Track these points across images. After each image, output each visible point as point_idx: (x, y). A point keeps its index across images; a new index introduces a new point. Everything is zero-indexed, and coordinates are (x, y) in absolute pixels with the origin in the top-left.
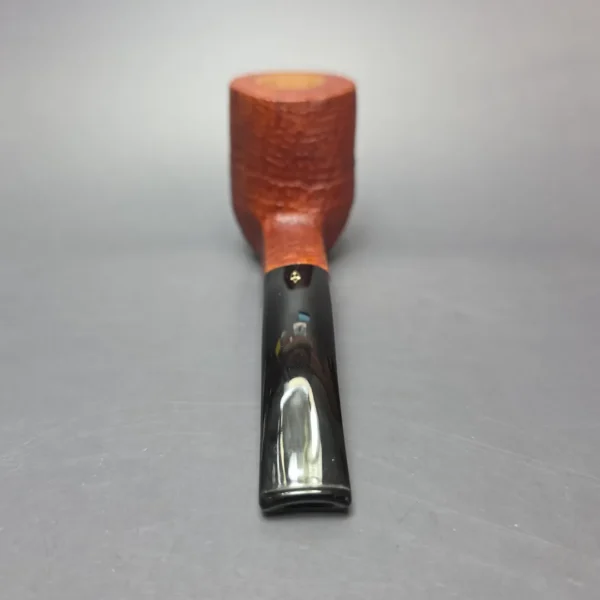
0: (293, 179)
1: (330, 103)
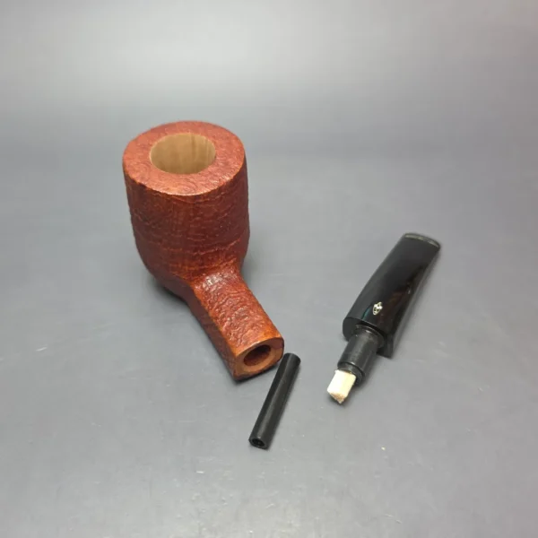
0: (212, 247)
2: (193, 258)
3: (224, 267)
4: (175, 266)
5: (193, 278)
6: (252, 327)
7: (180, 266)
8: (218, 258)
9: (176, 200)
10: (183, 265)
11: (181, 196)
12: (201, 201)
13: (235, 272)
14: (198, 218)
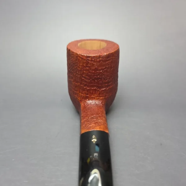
0: (93, 86)
1: (108, 56)
2: (84, 90)
3: (97, 99)
4: (76, 92)
5: (82, 100)
6: (95, 123)
7: (78, 92)
8: (95, 93)
9: (79, 57)
10: (79, 92)
11: (81, 55)
12: (90, 59)
13: (102, 103)
14: (87, 68)
